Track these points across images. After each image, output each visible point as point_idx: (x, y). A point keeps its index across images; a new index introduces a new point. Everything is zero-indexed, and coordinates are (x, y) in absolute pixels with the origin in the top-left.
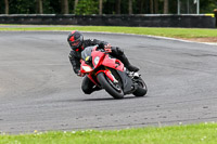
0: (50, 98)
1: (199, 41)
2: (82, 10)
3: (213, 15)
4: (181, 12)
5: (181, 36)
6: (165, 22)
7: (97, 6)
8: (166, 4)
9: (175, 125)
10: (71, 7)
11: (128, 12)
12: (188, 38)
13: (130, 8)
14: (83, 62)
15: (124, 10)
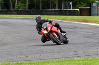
0: (4, 47)
1: (72, 22)
2: (19, 8)
3: (78, 10)
4: (64, 8)
5: (64, 19)
6: (57, 13)
7: (25, 6)
8: (57, 5)
9: (61, 60)
10: (14, 6)
11: (39, 9)
12: (67, 20)
13: (41, 7)
14: (43, 29)
15: (38, 8)
